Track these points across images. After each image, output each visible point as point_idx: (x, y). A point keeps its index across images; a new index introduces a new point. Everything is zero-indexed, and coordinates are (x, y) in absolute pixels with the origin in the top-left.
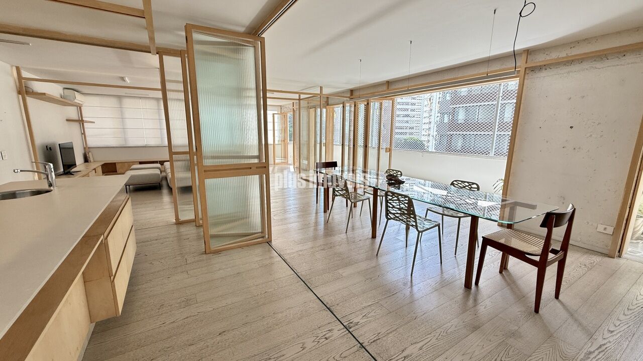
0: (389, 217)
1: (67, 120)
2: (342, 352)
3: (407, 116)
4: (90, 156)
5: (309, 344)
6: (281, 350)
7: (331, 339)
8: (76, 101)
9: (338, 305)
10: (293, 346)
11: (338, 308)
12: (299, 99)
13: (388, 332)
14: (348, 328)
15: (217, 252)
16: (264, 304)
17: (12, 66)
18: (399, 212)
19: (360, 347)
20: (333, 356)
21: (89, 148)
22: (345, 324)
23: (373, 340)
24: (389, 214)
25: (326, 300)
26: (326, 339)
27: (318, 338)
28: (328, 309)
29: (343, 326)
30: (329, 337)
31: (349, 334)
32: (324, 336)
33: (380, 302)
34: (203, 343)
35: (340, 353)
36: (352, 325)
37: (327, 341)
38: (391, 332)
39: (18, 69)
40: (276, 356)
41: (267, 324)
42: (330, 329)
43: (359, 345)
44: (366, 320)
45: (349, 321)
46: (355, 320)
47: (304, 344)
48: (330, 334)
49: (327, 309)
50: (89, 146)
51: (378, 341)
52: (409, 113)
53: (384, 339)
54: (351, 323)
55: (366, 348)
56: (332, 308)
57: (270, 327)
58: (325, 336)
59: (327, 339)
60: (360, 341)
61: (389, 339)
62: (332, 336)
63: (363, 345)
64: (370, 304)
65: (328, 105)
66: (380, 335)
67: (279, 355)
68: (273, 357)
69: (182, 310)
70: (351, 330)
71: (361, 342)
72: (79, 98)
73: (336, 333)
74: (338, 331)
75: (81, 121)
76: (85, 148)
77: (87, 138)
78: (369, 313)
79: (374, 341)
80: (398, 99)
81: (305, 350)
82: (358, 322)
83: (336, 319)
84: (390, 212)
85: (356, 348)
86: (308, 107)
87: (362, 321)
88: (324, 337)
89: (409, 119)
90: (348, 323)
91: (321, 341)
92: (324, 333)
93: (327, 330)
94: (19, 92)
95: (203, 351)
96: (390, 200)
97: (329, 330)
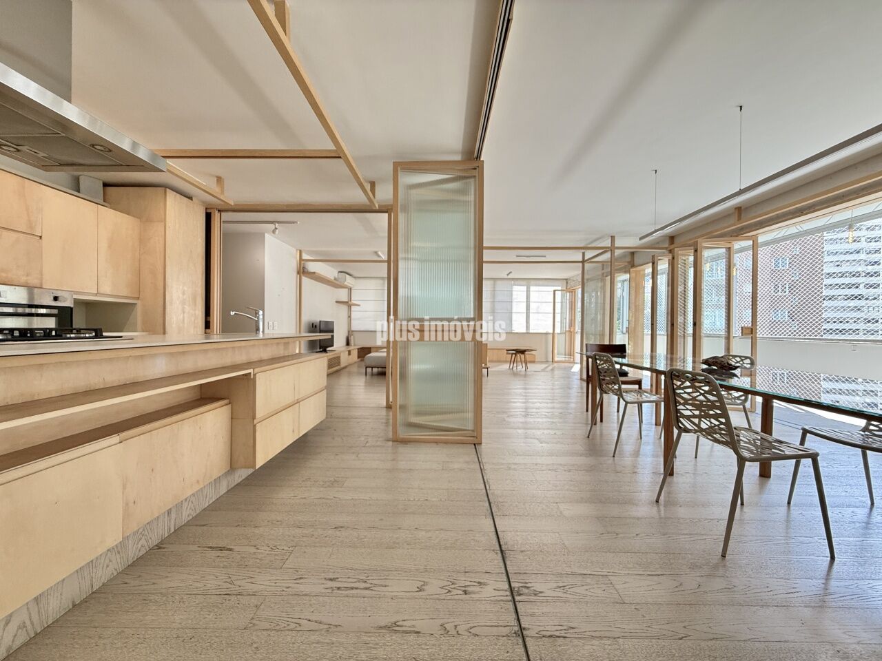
0: (681, 425)
1: (337, 302)
2: (475, 625)
3: (859, 297)
4: (352, 339)
5: (434, 588)
6: (390, 577)
7: (473, 596)
8: (346, 283)
9: (522, 552)
10: (408, 580)
11: (521, 557)
12: (583, 262)
13: (593, 634)
14: (515, 593)
15: (405, 442)
16: (414, 513)
17: (297, 250)
18: (697, 413)
19: (515, 633)
20: (456, 624)
21: (352, 331)
22: (513, 585)
23: (550, 633)
24: (681, 419)
25: (506, 538)
26: (465, 592)
27: (453, 586)
28: (502, 551)
29: (507, 586)
30: (474, 593)
31: (511, 604)
32: (465, 586)
33: (611, 578)
34: (312, 530)
35: (472, 625)
36: (526, 591)
37: (464, 596)
38: (601, 638)
39: (300, 251)
40: (375, 582)
41: (397, 538)
42: (482, 581)
43: (516, 628)
44: (560, 594)
45: (526, 583)
46: (538, 587)
47: (425, 584)
48: (477, 589)
49: (499, 552)
50: (353, 329)
51: (560, 641)
52: (862, 291)
53: (576, 642)
54: (528, 588)
55: (527, 639)
56: (507, 553)
57: (398, 543)
58: (466, 589)
59: (466, 594)
60: (522, 623)
61: (586, 647)
62: (478, 592)
63: (525, 632)
64: (585, 572)
65: (633, 266)
66: (572, 631)
67: (382, 582)
68: (370, 582)
69: (322, 489)
70: (517, 598)
71: (523, 626)
72: (349, 281)
73: (488, 592)
74: (495, 588)
75: (348, 304)
76: (349, 332)
77: (352, 321)
78: (574, 586)
79: (551, 636)
80: (764, 236)
81: (420, 593)
82: (541, 592)
83: (504, 571)
84: (681, 413)
85: (505, 631)
86: (603, 274)
87: (549, 593)
88: (464, 589)
89: (863, 302)
90: (521, 585)
91: (455, 592)
92: (468, 583)
93: (477, 580)
94: (298, 273)
95: (305, 539)
96: (679, 388)
97: (479, 583)
